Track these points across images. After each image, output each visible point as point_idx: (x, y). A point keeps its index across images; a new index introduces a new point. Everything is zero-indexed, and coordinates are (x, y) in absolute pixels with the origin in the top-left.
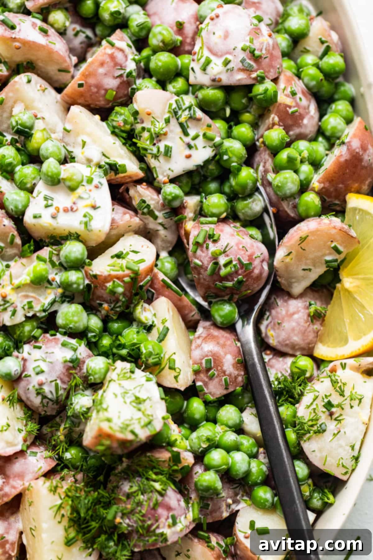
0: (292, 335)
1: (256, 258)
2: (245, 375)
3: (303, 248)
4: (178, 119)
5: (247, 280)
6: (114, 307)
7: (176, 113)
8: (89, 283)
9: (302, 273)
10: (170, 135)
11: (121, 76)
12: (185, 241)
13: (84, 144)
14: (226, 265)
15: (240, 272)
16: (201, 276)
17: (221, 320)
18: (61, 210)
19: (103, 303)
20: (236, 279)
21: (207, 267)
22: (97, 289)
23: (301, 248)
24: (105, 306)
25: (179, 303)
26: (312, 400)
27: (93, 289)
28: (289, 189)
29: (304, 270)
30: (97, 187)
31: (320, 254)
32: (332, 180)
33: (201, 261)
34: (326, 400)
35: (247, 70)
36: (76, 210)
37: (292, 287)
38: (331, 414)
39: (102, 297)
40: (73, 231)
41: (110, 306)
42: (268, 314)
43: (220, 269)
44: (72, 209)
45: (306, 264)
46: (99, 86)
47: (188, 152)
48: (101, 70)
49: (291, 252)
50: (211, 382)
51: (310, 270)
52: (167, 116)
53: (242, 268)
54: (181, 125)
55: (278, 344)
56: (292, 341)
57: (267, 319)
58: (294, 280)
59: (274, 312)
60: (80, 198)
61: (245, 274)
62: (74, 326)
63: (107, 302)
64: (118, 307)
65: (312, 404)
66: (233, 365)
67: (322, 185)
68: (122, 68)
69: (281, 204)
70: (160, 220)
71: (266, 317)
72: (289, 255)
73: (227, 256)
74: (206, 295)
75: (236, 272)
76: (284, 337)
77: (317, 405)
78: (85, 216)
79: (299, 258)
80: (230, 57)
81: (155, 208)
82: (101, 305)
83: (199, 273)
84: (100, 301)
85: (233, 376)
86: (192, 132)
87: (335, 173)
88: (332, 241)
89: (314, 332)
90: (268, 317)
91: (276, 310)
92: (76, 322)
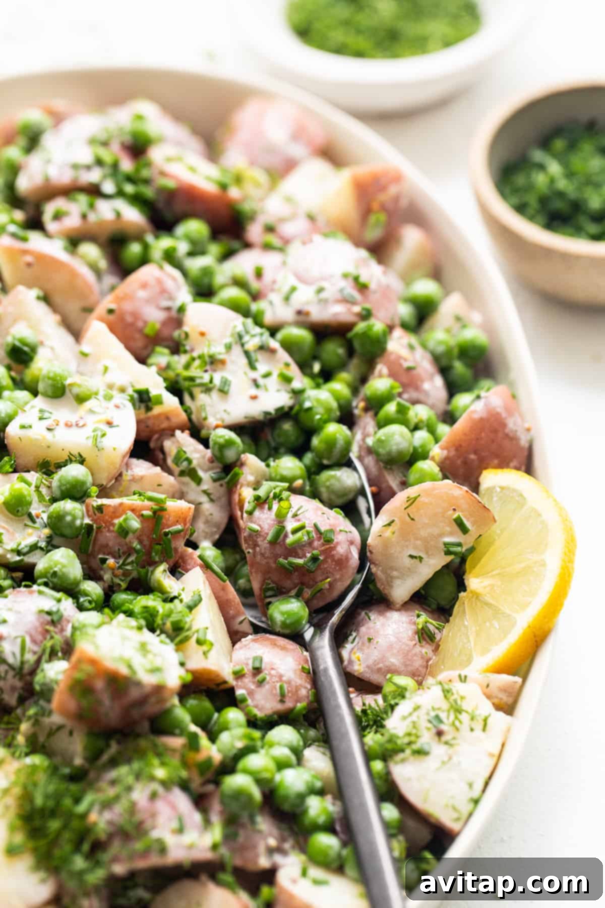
0: (388, 655)
1: (341, 531)
2: (311, 689)
3: (412, 516)
4: (243, 345)
5: (325, 561)
6: (124, 564)
7: (240, 337)
8: (90, 522)
9: (408, 562)
10: (229, 366)
11: (168, 309)
12: (239, 513)
13: (106, 369)
14: (295, 532)
15: (316, 544)
16: (258, 549)
17: (283, 619)
18: (62, 424)
19: (107, 557)
20: (308, 555)
21: (267, 534)
22: (101, 532)
23: (409, 515)
24: (111, 561)
25: (221, 593)
26: (411, 710)
27: (94, 534)
28: (397, 444)
29: (412, 557)
30: (117, 407)
31: (436, 531)
32: (460, 446)
33: (260, 526)
34: (433, 714)
35: (347, 301)
36: (84, 426)
37: (391, 587)
38: (440, 734)
39: (107, 546)
40: (75, 452)
41: (118, 563)
42: (354, 634)
43: (286, 536)
44: (77, 425)
45: (416, 548)
46: (136, 315)
47: (254, 391)
48: (142, 294)
49: (393, 521)
50: (259, 690)
51: (421, 559)
52: (228, 340)
53: (319, 539)
54: (247, 354)
55: (367, 669)
56: (387, 664)
57: (352, 642)
58: (395, 573)
59: (363, 629)
60: (91, 411)
61: (323, 548)
62: (60, 570)
63: (114, 557)
64: (128, 564)
65: (410, 714)
66: (295, 671)
67: (445, 453)
68: (171, 298)
69: (384, 477)
70: (205, 486)
71: (351, 638)
72: (389, 525)
73: (299, 520)
74: (264, 587)
75: (310, 543)
76: (376, 658)
77: (418, 717)
78: (94, 431)
79: (406, 534)
80: (325, 284)
81: (199, 465)
82: (104, 561)
83: (256, 545)
84: (104, 554)
85: (293, 683)
86: (263, 367)
87: (465, 434)
88: (454, 510)
89: (422, 657)
90: (354, 639)
91: (366, 626)
92: (64, 566)
